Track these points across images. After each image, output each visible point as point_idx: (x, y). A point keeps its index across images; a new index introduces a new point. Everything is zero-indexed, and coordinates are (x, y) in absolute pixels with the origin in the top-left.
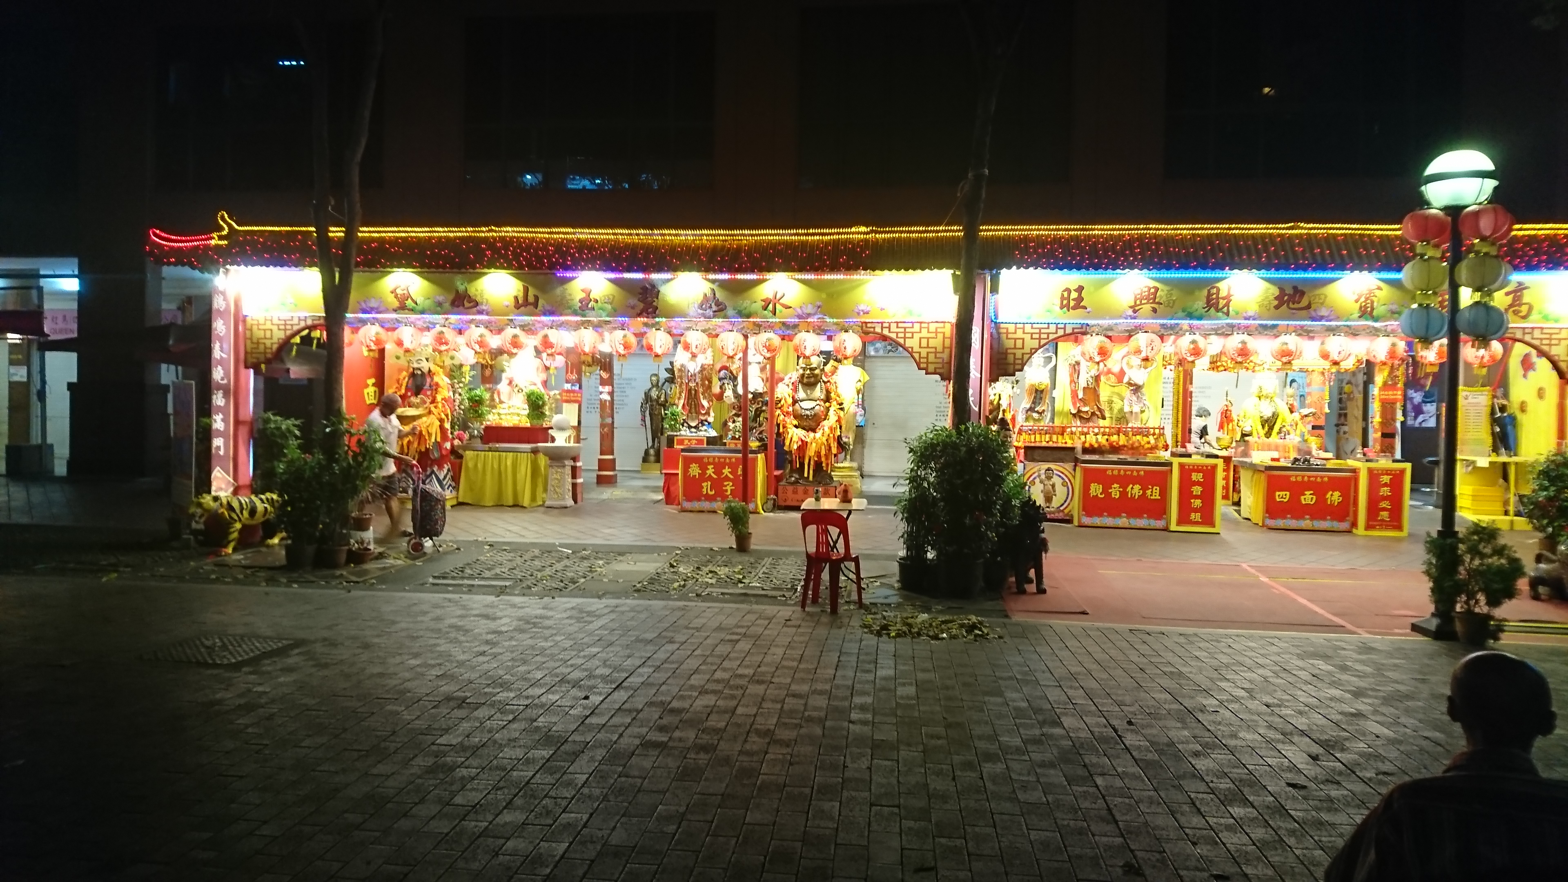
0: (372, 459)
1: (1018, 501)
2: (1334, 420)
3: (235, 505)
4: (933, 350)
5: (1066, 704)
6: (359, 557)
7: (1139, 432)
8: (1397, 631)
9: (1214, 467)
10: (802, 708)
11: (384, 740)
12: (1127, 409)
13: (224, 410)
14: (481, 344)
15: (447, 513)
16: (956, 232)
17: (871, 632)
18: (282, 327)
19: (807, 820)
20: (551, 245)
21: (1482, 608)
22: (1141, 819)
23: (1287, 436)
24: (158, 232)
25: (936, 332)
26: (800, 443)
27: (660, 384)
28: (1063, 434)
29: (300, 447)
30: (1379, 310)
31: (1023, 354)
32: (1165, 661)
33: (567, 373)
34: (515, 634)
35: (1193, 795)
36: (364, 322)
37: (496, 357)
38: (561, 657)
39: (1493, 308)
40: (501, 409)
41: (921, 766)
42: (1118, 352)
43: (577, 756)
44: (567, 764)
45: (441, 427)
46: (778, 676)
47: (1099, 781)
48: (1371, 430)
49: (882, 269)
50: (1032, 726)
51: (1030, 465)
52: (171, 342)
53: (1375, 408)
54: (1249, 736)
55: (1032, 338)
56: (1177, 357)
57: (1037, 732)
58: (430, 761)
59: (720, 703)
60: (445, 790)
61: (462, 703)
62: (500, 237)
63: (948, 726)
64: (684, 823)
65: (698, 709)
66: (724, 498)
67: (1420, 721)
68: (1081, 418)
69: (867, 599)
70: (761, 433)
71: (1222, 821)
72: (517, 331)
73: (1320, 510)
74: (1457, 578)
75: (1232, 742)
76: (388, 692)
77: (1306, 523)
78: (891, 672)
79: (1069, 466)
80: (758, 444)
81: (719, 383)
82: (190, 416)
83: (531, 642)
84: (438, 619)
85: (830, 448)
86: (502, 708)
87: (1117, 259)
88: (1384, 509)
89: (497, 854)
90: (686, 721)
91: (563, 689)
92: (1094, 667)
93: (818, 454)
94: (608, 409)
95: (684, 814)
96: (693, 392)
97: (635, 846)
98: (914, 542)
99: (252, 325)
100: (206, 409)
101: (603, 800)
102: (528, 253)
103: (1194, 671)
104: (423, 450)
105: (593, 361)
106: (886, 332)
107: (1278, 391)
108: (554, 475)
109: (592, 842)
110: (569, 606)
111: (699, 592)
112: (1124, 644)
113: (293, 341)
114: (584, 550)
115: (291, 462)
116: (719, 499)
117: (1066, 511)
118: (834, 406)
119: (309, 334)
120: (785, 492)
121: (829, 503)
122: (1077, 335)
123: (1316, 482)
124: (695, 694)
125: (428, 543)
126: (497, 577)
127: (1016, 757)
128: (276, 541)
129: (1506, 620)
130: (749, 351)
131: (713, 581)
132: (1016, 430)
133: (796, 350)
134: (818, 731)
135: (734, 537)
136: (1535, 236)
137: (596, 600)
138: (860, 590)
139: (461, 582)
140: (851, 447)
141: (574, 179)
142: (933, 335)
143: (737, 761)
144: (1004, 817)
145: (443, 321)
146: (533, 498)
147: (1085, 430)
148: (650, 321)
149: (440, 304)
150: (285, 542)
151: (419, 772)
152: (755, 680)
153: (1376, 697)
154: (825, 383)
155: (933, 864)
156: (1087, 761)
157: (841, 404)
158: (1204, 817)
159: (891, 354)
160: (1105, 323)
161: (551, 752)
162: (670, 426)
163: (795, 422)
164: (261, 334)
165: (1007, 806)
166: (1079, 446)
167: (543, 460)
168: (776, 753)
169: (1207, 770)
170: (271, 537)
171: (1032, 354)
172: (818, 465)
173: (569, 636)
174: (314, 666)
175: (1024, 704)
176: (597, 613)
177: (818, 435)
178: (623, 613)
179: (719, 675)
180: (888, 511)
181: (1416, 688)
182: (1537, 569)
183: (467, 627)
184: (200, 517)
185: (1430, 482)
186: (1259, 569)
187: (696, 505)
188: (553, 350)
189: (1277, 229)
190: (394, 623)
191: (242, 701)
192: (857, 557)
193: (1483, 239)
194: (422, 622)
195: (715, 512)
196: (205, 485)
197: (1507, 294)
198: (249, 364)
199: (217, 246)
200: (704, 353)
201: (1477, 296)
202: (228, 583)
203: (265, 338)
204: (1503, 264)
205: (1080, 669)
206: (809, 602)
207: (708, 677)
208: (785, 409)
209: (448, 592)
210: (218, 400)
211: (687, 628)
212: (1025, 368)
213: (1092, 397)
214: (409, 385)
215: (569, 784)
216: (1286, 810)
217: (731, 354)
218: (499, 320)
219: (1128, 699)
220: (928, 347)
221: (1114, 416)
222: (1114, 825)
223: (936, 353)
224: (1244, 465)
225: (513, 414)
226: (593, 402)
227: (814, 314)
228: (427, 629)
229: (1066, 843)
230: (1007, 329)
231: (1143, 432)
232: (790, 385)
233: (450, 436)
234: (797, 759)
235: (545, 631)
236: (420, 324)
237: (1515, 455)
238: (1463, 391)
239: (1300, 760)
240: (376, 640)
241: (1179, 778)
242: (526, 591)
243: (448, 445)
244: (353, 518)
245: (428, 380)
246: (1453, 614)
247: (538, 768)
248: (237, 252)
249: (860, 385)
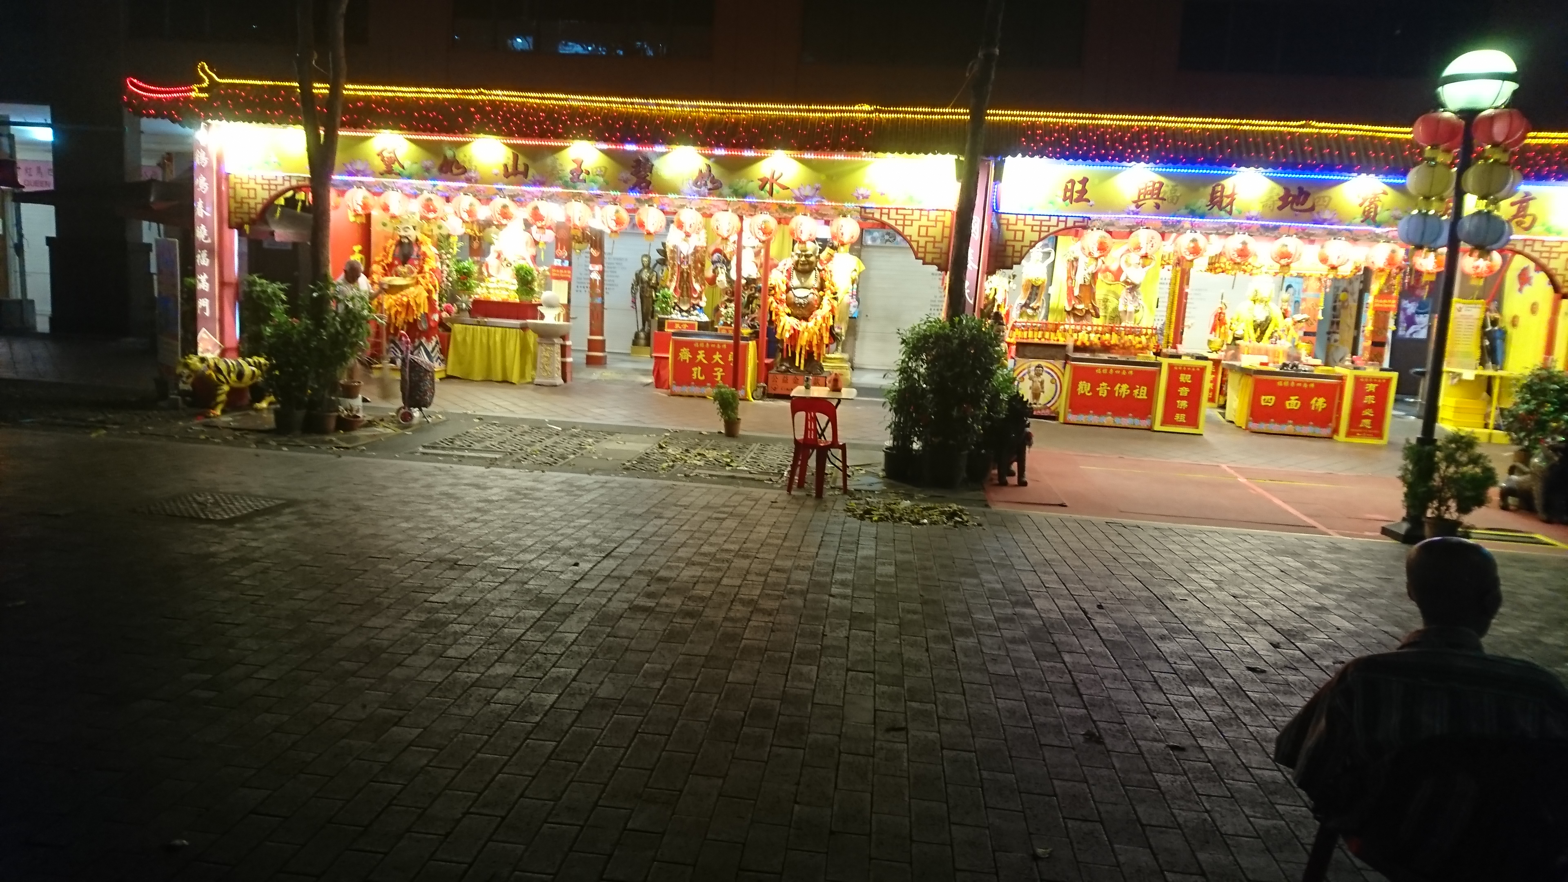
0: (360, 325)
1: (1006, 395)
2: (1326, 327)
3: (223, 366)
4: (932, 239)
5: (1039, 587)
6: (348, 424)
7: (1131, 331)
8: (1367, 533)
9: (1203, 369)
10: (785, 581)
11: (378, 596)
12: (1121, 308)
13: (209, 271)
14: (470, 213)
15: (436, 385)
16: (962, 115)
17: (855, 516)
18: (266, 187)
19: (787, 680)
20: (543, 111)
21: (1452, 514)
22: (1105, 694)
23: (1278, 341)
24: (135, 81)
25: (936, 221)
26: (792, 332)
27: (651, 266)
28: (1055, 332)
29: (287, 312)
30: (1382, 216)
31: (1022, 247)
32: (1138, 552)
33: (557, 248)
34: (507, 504)
35: (1155, 674)
36: (350, 185)
37: (484, 229)
38: (551, 526)
39: (1497, 218)
40: (490, 283)
41: (896, 638)
42: (1117, 248)
43: (568, 617)
44: (557, 624)
45: (430, 299)
46: (763, 552)
47: (1067, 658)
48: (1361, 339)
49: (884, 151)
50: (1005, 606)
51: (1021, 361)
52: (152, 199)
53: (1368, 316)
54: (1215, 623)
55: (1032, 230)
56: (1175, 258)
57: (1009, 611)
58: (423, 617)
59: (706, 574)
60: (438, 644)
61: (454, 564)
62: (489, 101)
63: (924, 603)
64: (669, 681)
65: (685, 579)
66: (714, 384)
67: (1381, 617)
68: (1075, 316)
69: (851, 485)
70: (753, 320)
71: (1182, 698)
72: (507, 201)
73: (1304, 416)
74: (1430, 484)
75: (1197, 629)
76: (380, 551)
77: (1288, 428)
78: (872, 553)
79: (1059, 363)
80: (749, 331)
81: (712, 267)
82: (174, 275)
83: (522, 512)
84: (429, 486)
85: (822, 337)
86: (494, 570)
87: (1124, 150)
88: (1367, 417)
89: (489, 703)
90: (673, 589)
91: (554, 556)
92: (1070, 554)
93: (810, 344)
94: (597, 290)
95: (669, 672)
96: (685, 275)
97: (622, 699)
98: (901, 433)
99: (235, 183)
100: (190, 269)
101: (592, 657)
102: (519, 118)
103: (1166, 562)
104: (411, 320)
105: (584, 239)
106: (885, 218)
107: (1273, 296)
108: (543, 352)
109: (581, 694)
110: (559, 479)
111: (687, 473)
112: (1100, 536)
113: (276, 202)
114: (574, 428)
115: (277, 326)
116: (709, 384)
117: (1052, 408)
118: (828, 295)
119: (294, 195)
120: (775, 381)
121: (819, 392)
122: (1079, 228)
123: (1301, 388)
124: (682, 565)
125: (416, 413)
126: (487, 450)
127: (988, 633)
128: (264, 404)
129: (1473, 528)
130: (744, 234)
131: (701, 463)
132: (1010, 326)
133: (792, 233)
134: (800, 602)
135: (722, 423)
136: (1548, 145)
137: (586, 476)
138: (845, 477)
139: (451, 453)
140: (843, 338)
141: (566, 45)
142: (933, 224)
143: (721, 626)
144: (975, 686)
145: (430, 188)
146: (522, 374)
147: (1078, 328)
148: (643, 196)
149: (427, 169)
150: (273, 407)
151: (413, 627)
152: (740, 554)
153: (1341, 594)
154: (820, 270)
155: (903, 724)
156: (1056, 639)
157: (835, 293)
158: (1165, 694)
159: (888, 244)
160: (1106, 217)
161: (542, 612)
162: (662, 308)
163: (788, 310)
164: (244, 193)
165: (978, 677)
166: (1070, 344)
167: (532, 337)
168: (758, 620)
169: (1171, 653)
170: (259, 401)
171: (1032, 247)
172: (810, 354)
173: (559, 508)
174: (306, 525)
175: (999, 586)
176: (587, 488)
177: (811, 324)
178: (612, 488)
179: (705, 549)
180: (877, 403)
181: (1381, 586)
182: (1509, 480)
183: (458, 495)
184: (188, 377)
185: (1415, 394)
186: (1238, 470)
187: (686, 390)
188: (543, 223)
189: (1288, 126)
190: (385, 488)
191: (236, 555)
192: (844, 445)
193: (1495, 145)
194: (413, 488)
195: (704, 397)
196: (191, 346)
197: (1513, 204)
198: (233, 224)
199: (197, 98)
200: (698, 233)
201: (1482, 205)
202: (218, 444)
203: (249, 198)
204: (1511, 172)
205: (1055, 556)
206: (795, 486)
207: (694, 550)
208: (778, 296)
209: (439, 461)
210: (202, 259)
211: (676, 505)
212: (1023, 262)
213: (1088, 294)
214: (397, 254)
215: (558, 642)
216: (1244, 691)
217: (726, 236)
218: (488, 189)
219: (1099, 585)
220: (927, 236)
221: (1108, 315)
222: (1078, 698)
223: (934, 242)
224: (1232, 367)
225: (501, 288)
226: (583, 281)
227: (812, 197)
228: (419, 495)
229: (1032, 712)
230: (1008, 220)
231: (1135, 331)
232: (785, 271)
233: (438, 308)
234: (779, 627)
235: (536, 502)
236: (408, 190)
237: (1501, 369)
238: (1456, 303)
239: (1262, 647)
240: (366, 503)
241: (1142, 658)
242: (516, 464)
243: (436, 317)
244: (342, 385)
245: (416, 249)
246: (1424, 519)
247: (528, 626)
248: (218, 106)
249: (855, 275)
